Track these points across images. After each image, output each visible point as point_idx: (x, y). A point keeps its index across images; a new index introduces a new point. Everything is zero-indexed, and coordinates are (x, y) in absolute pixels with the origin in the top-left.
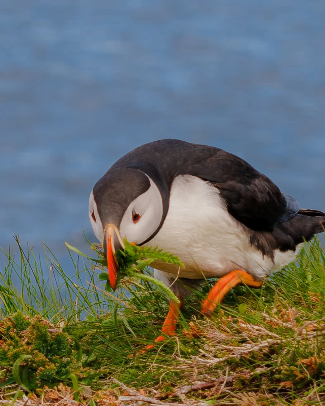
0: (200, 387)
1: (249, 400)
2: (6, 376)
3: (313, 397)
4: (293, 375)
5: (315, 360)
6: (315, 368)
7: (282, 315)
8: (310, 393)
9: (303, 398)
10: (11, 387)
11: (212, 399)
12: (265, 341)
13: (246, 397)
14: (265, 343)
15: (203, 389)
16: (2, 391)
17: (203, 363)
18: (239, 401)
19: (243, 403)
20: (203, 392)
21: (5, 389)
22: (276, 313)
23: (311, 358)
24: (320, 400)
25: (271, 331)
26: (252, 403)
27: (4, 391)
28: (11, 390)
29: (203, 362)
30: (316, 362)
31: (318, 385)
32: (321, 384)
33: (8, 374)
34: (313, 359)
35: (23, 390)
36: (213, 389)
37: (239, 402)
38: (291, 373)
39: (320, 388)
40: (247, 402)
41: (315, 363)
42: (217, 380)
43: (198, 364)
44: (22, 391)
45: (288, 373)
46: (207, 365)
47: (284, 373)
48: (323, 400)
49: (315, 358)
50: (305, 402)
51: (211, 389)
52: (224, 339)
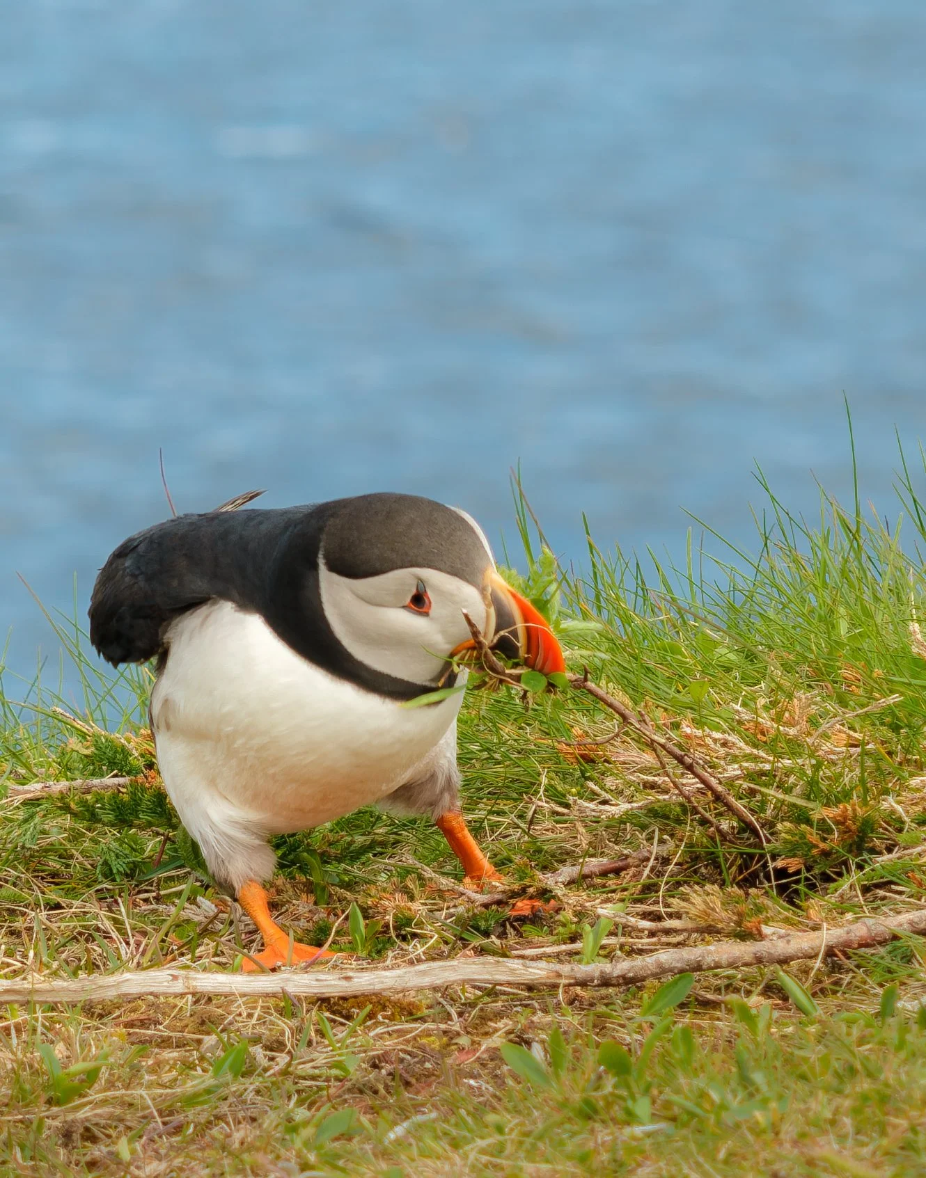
0: (596, 870)
1: (705, 902)
2: (162, 852)
3: (849, 896)
4: (805, 844)
5: (854, 810)
6: (853, 827)
7: (777, 713)
8: (842, 886)
9: (826, 898)
10: (173, 876)
11: (623, 900)
12: (736, 766)
13: (699, 895)
14: (734, 770)
15: (604, 874)
16: (155, 884)
17: (593, 813)
18: (683, 904)
19: (693, 909)
20: (604, 881)
21: (159, 880)
22: (765, 707)
23: (845, 807)
24: (865, 901)
25: (755, 746)
26: (713, 909)
27: (158, 885)
28: (174, 881)
29: (594, 811)
30: (855, 815)
31: (860, 867)
32: (866, 866)
33: (168, 846)
34: (849, 808)
35: (202, 881)
36: (627, 875)
37: (684, 907)
38: (800, 838)
39: (864, 874)
40: (702, 907)
41: (853, 818)
42: (634, 854)
43: (584, 815)
44: (198, 884)
45: (793, 839)
46: (603, 817)
47: (785, 839)
48: (871, 902)
49: (853, 805)
50: (831, 906)
51: (622, 874)
52: (649, 765)
